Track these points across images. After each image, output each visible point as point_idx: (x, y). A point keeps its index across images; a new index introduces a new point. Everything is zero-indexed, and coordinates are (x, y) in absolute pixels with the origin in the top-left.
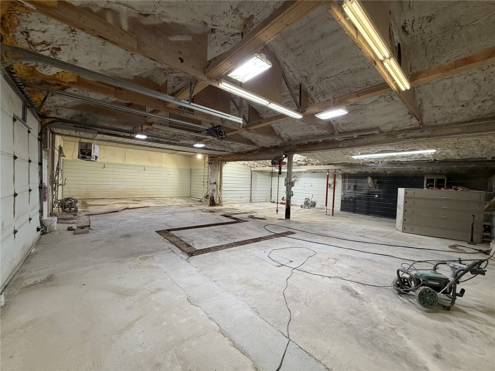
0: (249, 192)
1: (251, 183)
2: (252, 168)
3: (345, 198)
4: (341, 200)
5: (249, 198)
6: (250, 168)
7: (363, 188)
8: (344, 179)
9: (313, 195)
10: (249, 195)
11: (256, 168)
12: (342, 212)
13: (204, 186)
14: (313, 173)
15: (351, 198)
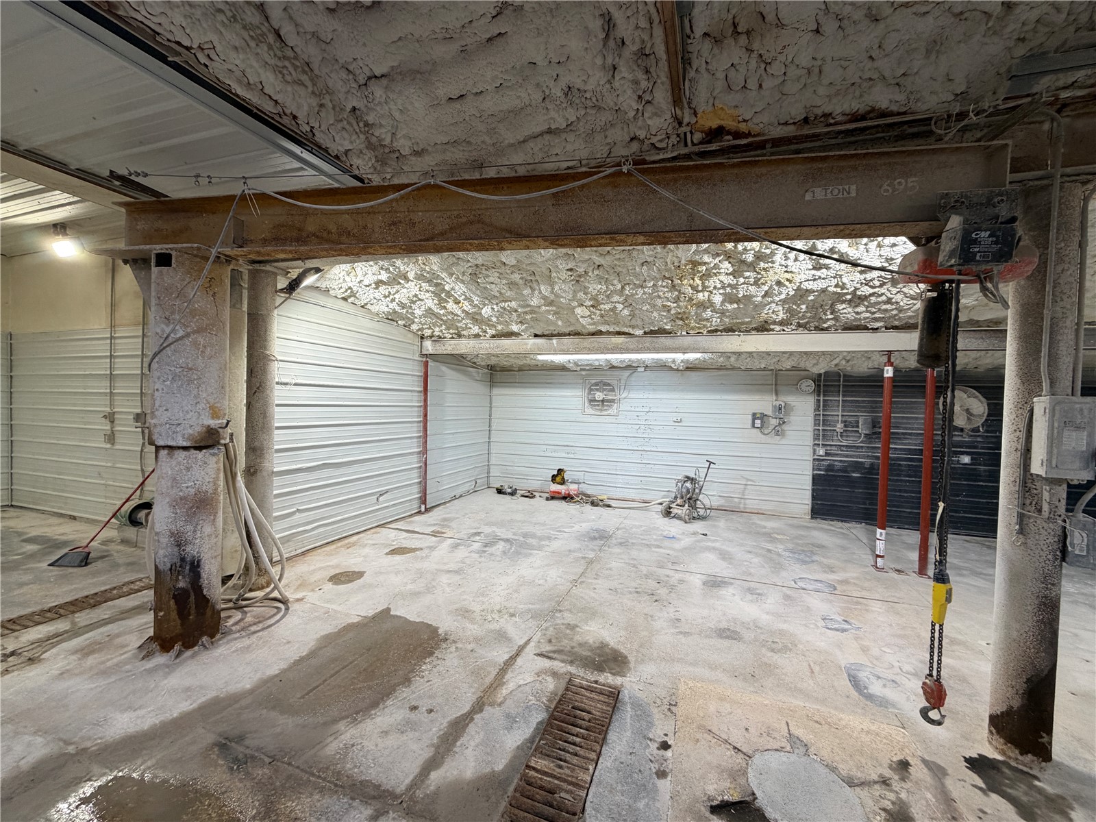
0: (414, 462)
1: (426, 416)
2: (428, 345)
3: (830, 468)
4: (813, 475)
5: (416, 489)
6: (417, 341)
7: (906, 429)
8: (824, 396)
9: (711, 463)
10: (415, 478)
11: (453, 342)
12: (819, 520)
13: (111, 438)
14: (688, 373)
15: (857, 466)
